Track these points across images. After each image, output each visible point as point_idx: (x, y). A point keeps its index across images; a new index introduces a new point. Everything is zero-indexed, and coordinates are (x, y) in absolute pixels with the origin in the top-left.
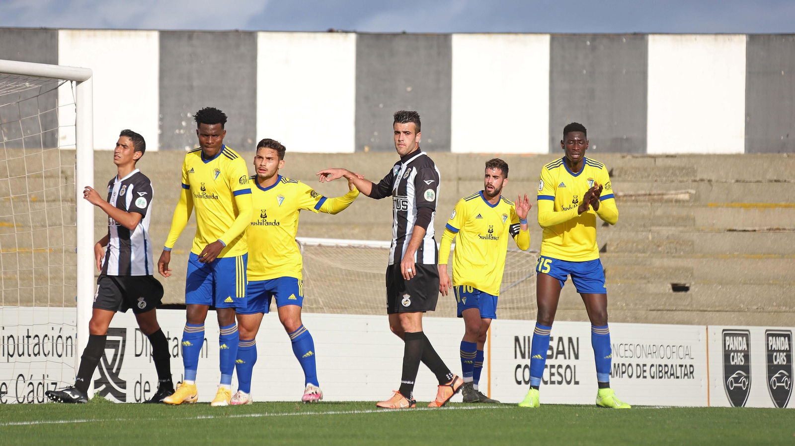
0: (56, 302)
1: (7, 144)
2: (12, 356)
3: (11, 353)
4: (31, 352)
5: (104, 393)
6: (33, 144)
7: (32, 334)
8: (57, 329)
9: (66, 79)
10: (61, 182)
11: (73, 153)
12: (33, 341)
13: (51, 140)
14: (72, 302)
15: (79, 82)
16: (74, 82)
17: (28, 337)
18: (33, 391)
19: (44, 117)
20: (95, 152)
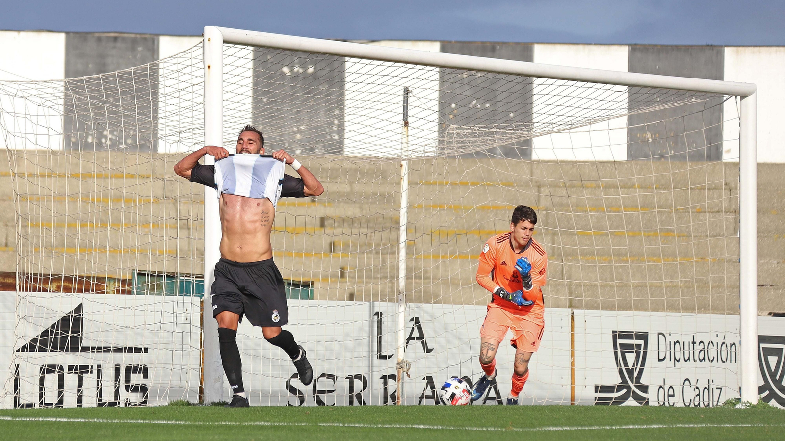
0: (718, 310)
1: (672, 157)
2: (678, 361)
3: (677, 358)
4: (696, 358)
5: (767, 399)
6: (697, 157)
7: (697, 341)
8: (721, 336)
9: (730, 94)
10: (725, 195)
11: (737, 165)
12: (698, 347)
13: (715, 153)
14: (735, 309)
15: (743, 97)
16: (739, 97)
17: (694, 343)
18: (699, 395)
19: (709, 131)
20: (758, 165)
